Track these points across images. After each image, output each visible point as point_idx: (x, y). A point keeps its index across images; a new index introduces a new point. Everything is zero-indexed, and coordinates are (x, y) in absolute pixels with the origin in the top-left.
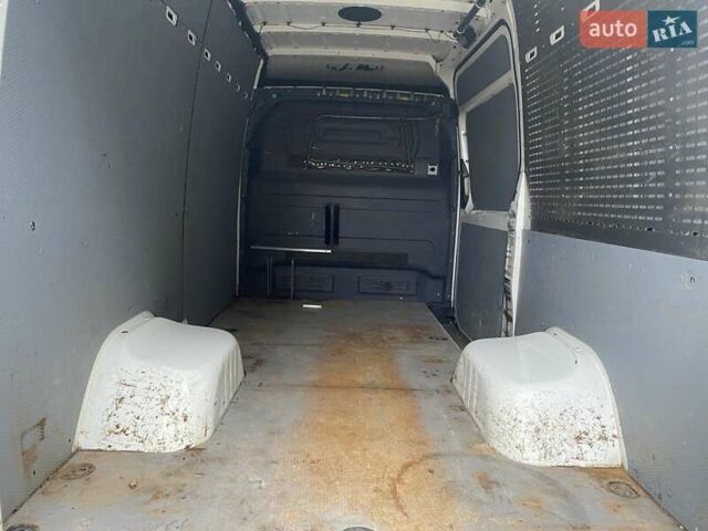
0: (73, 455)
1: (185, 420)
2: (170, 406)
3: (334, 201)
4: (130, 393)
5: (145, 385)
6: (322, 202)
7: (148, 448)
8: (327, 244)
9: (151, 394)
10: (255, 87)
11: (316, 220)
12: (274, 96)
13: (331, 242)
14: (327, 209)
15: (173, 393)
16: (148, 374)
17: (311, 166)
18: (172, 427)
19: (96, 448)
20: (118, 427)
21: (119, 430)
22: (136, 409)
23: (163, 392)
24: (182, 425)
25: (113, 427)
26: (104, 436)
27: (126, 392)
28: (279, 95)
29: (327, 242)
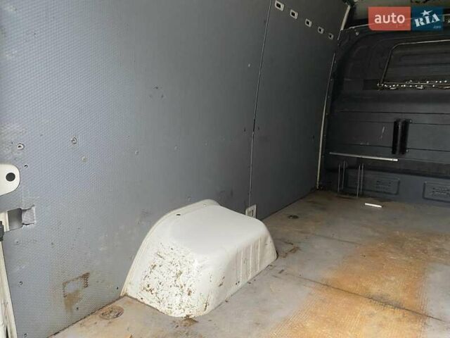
0: (120, 298)
1: (189, 294)
2: (181, 280)
3: (404, 117)
4: (160, 263)
5: (170, 260)
6: (392, 119)
7: (163, 309)
8: (394, 153)
9: (172, 267)
10: (342, 29)
11: (385, 132)
12: (357, 34)
13: (397, 153)
14: (396, 124)
15: (185, 271)
16: (175, 251)
17: (384, 88)
18: (178, 298)
19: (135, 297)
20: (148, 286)
21: (148, 289)
22: (161, 277)
23: (179, 268)
24: (186, 297)
25: (146, 285)
26: (139, 291)
27: (158, 261)
28: (361, 33)
29: (394, 152)
